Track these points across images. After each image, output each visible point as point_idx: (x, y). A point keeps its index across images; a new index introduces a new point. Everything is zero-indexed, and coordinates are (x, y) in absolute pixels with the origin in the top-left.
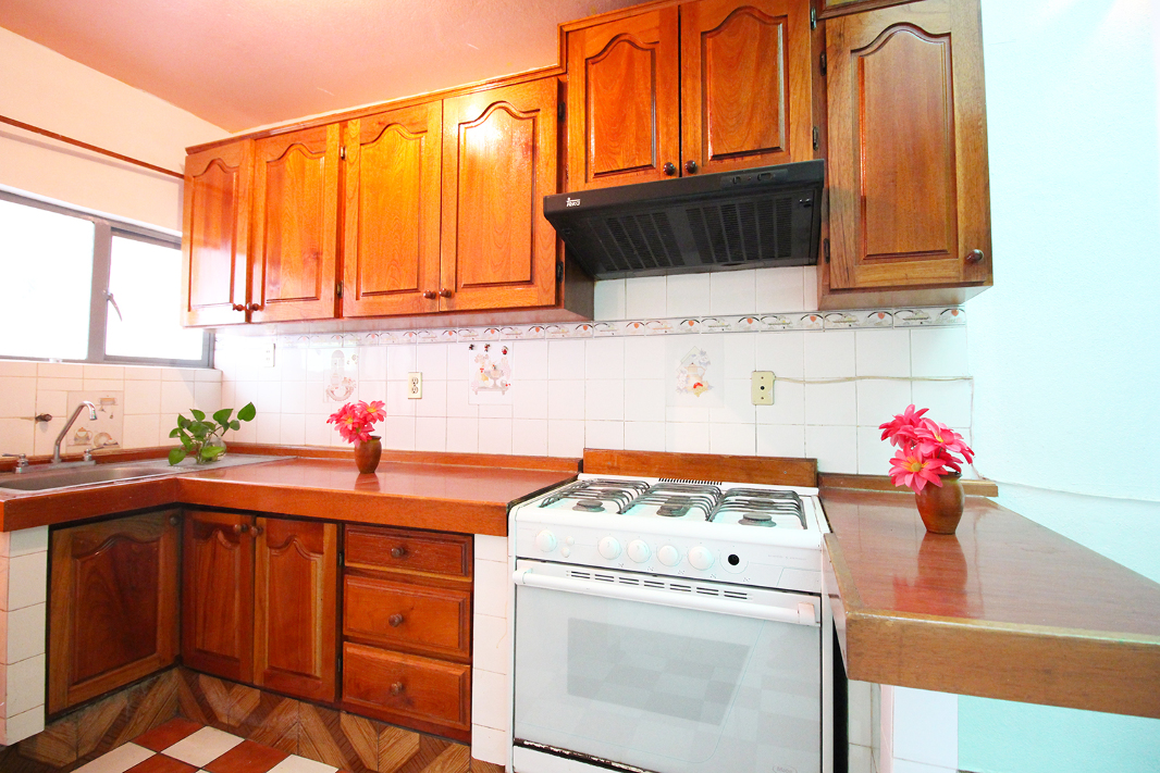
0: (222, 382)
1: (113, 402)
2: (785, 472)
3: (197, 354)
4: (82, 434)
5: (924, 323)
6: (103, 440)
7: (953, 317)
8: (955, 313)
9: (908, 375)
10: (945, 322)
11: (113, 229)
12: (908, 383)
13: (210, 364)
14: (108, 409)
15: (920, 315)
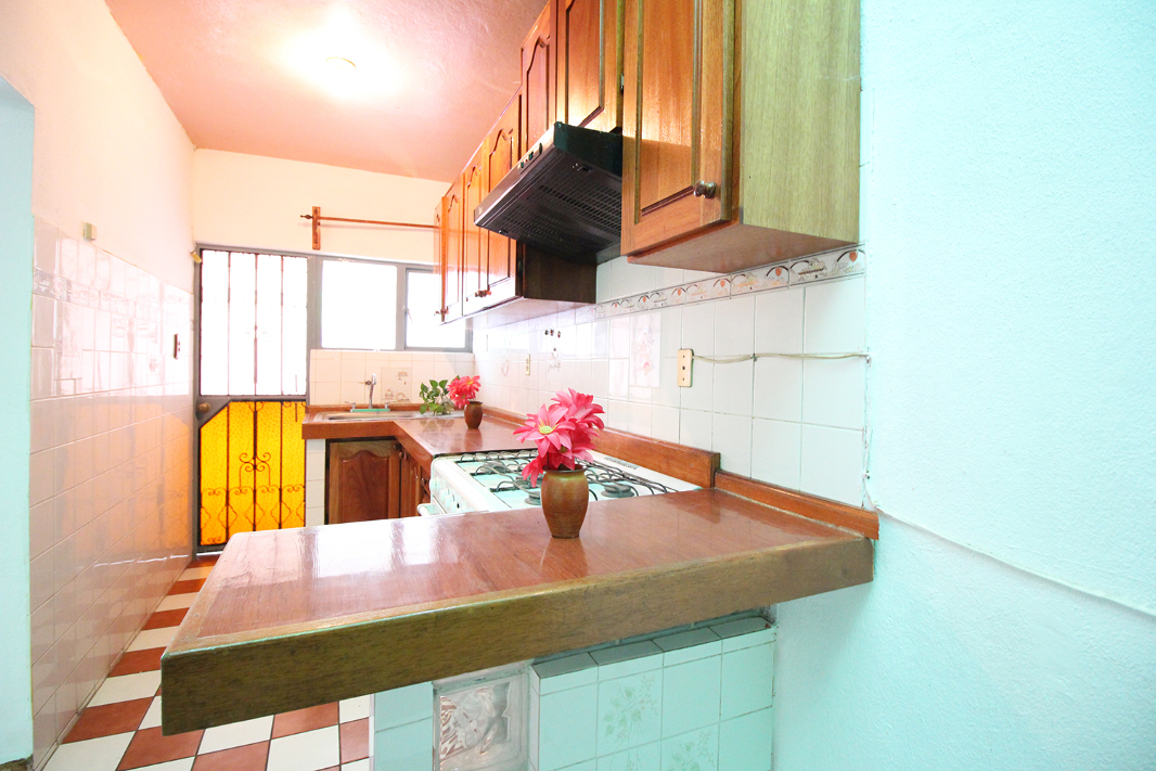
0: (474, 362)
1: (406, 375)
2: (692, 465)
3: (462, 344)
4: (389, 393)
5: (820, 277)
6: (401, 397)
7: (851, 264)
8: (853, 257)
9: (800, 352)
10: (842, 273)
11: (407, 269)
12: (800, 361)
13: (469, 349)
14: (403, 378)
15: (816, 266)
